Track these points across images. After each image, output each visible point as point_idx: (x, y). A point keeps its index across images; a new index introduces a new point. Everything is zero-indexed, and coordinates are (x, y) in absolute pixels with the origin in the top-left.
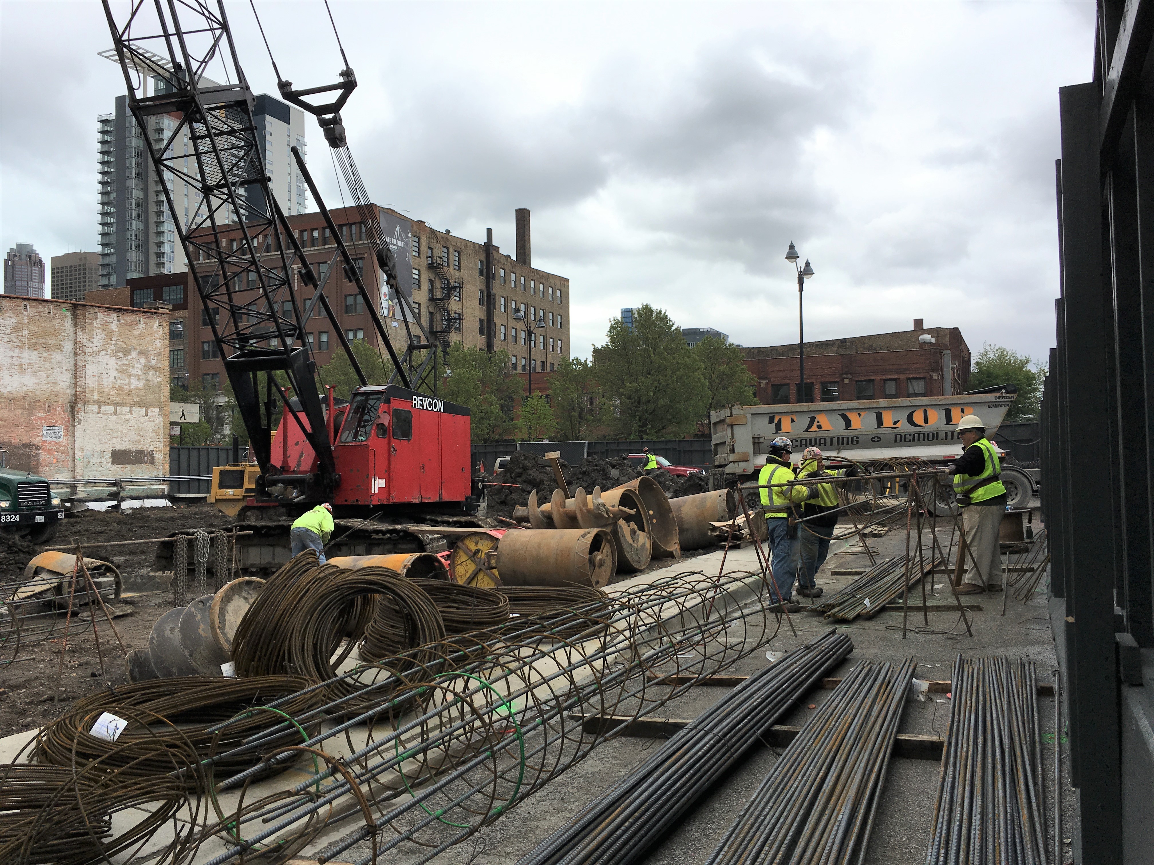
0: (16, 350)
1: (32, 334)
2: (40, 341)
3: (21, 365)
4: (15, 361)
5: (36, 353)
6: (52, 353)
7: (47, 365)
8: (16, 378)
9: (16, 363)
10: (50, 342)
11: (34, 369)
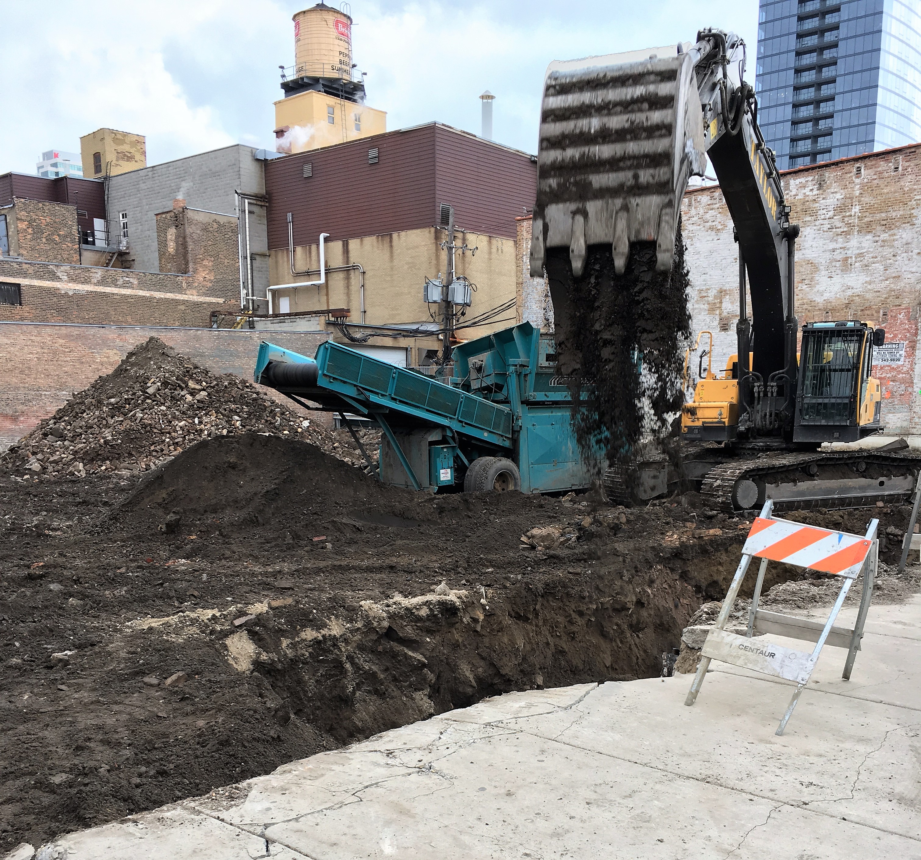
0: (840, 239)
1: (867, 209)
2: (878, 216)
3: (846, 259)
4: (838, 256)
5: (869, 237)
6: (895, 231)
7: (887, 251)
8: (837, 279)
9: (839, 257)
10: (894, 214)
11: (865, 262)
